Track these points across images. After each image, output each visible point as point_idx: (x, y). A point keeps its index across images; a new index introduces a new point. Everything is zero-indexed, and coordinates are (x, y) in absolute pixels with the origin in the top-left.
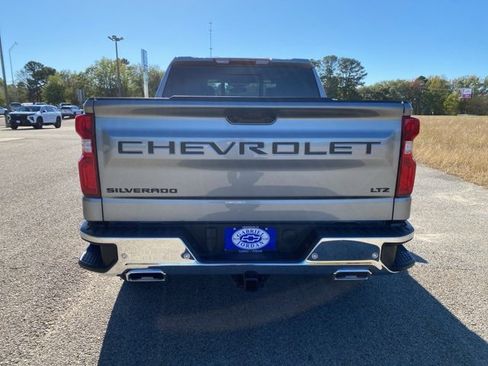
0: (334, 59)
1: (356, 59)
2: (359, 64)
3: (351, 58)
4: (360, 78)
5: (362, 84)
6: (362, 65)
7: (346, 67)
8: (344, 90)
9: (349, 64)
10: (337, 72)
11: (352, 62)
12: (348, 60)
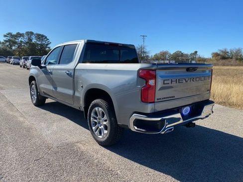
0: (32, 33)
1: (44, 35)
2: (46, 37)
3: (42, 34)
4: (47, 45)
5: (49, 48)
6: (47, 38)
7: (39, 38)
8: (40, 50)
9: (40, 37)
10: (34, 41)
11: (43, 36)
12: (40, 35)
